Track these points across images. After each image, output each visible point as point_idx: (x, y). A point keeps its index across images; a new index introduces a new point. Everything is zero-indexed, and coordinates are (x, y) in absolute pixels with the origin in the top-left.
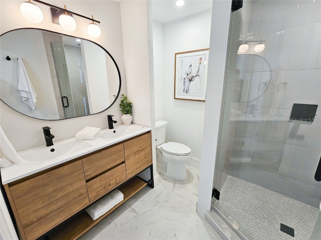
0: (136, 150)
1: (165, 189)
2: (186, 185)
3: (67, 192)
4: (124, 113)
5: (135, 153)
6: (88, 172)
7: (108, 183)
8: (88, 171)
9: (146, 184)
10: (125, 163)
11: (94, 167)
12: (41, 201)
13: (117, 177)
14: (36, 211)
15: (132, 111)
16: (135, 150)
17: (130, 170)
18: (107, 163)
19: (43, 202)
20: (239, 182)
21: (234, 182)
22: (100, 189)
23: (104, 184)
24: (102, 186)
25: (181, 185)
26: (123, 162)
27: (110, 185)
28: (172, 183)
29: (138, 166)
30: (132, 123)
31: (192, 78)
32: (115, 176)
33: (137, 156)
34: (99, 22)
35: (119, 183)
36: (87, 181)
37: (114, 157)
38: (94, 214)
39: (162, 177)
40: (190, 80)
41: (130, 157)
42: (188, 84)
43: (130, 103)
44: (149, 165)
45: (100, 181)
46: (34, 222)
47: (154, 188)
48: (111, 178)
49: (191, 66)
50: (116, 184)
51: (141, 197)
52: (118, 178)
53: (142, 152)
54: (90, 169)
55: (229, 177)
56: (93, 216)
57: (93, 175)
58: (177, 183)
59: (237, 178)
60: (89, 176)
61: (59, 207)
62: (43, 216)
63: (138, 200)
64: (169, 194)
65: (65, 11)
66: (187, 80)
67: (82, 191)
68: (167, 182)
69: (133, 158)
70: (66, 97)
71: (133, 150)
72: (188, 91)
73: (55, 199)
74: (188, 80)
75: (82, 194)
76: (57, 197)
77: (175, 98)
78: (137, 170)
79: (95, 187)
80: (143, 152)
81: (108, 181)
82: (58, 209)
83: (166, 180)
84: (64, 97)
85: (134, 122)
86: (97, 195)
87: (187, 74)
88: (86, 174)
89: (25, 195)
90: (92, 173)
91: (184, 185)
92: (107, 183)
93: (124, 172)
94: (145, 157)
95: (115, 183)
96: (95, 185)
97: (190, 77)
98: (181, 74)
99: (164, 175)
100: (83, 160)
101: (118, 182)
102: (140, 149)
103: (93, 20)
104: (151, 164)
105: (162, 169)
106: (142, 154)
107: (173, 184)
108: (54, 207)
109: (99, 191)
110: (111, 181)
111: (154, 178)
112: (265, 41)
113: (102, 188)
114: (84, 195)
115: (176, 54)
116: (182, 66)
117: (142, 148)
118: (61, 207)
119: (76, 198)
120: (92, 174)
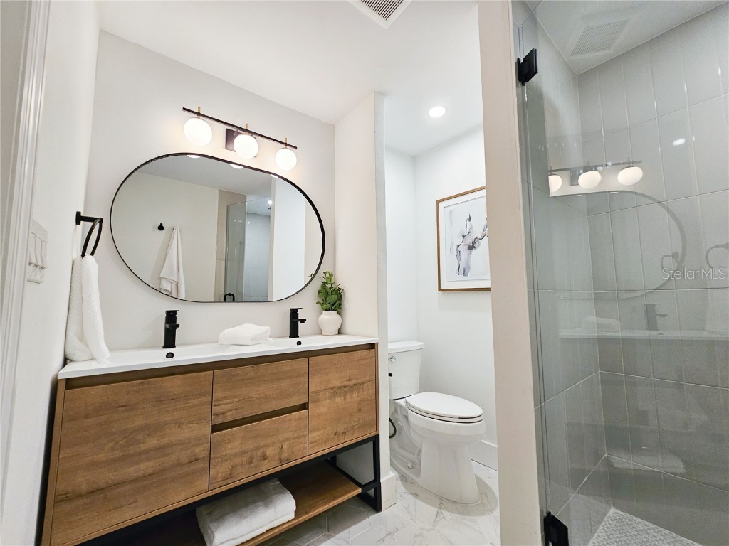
0: (338, 385)
1: (412, 519)
2: (474, 518)
3: (166, 440)
4: (325, 306)
5: (336, 392)
6: (220, 405)
7: (261, 450)
8: (221, 402)
9: (359, 491)
10: (308, 409)
11: (235, 397)
12: (111, 445)
13: (286, 440)
14: (93, 465)
15: (342, 306)
16: (336, 383)
17: (319, 433)
18: (267, 395)
19: (112, 449)
20: (649, 532)
21: (633, 532)
22: (238, 460)
23: (251, 451)
24: (245, 452)
25: (458, 515)
26: (304, 406)
27: (265, 458)
28: (435, 506)
29: (341, 429)
30: (340, 333)
31: (474, 243)
32: (281, 437)
33: (338, 400)
34: (296, 148)
35: (287, 461)
36: (215, 428)
37: (284, 384)
38: (215, 534)
39: (406, 488)
40: (471, 248)
41: (321, 396)
42: (467, 256)
43: (339, 289)
44: (369, 436)
45: (242, 437)
46: (80, 496)
47: (380, 513)
48: (270, 441)
49: (470, 219)
50: (280, 460)
51: (344, 530)
52: (285, 447)
53: (352, 392)
54: (226, 398)
55: (613, 512)
56: (209, 537)
57: (229, 417)
58: (447, 509)
59: (641, 520)
60: (221, 416)
61: (141, 474)
62: (102, 486)
63: (333, 537)
64: (421, 535)
65: (246, 130)
66: (463, 249)
67: (198, 450)
68: (418, 502)
69: (328, 401)
70: (233, 295)
71: (329, 380)
72: (467, 271)
73: (137, 450)
74: (466, 247)
75: (197, 459)
76: (143, 447)
77: (440, 290)
78: (336, 439)
79: (228, 452)
80: (355, 395)
81: (261, 444)
82: (138, 479)
83: (416, 495)
84: (230, 294)
85: (343, 331)
86: (230, 476)
87: (464, 236)
88: (216, 409)
89: (86, 417)
90: (230, 411)
91: (469, 517)
92: (257, 449)
93: (302, 434)
94: (360, 410)
95: (277, 458)
96: (229, 446)
97: (470, 241)
98: (451, 237)
99: (412, 483)
100: (217, 372)
101: (285, 456)
102: (347, 383)
103: (286, 144)
104: (374, 434)
105: (410, 465)
106: (352, 397)
107: (437, 509)
108: (131, 471)
109: (236, 465)
110: (268, 446)
111: (382, 480)
112: (640, 162)
113: (245, 459)
114: (200, 465)
115: (438, 202)
116: (451, 222)
117: (354, 381)
118: (145, 477)
119: (180, 465)
120: (228, 414)
